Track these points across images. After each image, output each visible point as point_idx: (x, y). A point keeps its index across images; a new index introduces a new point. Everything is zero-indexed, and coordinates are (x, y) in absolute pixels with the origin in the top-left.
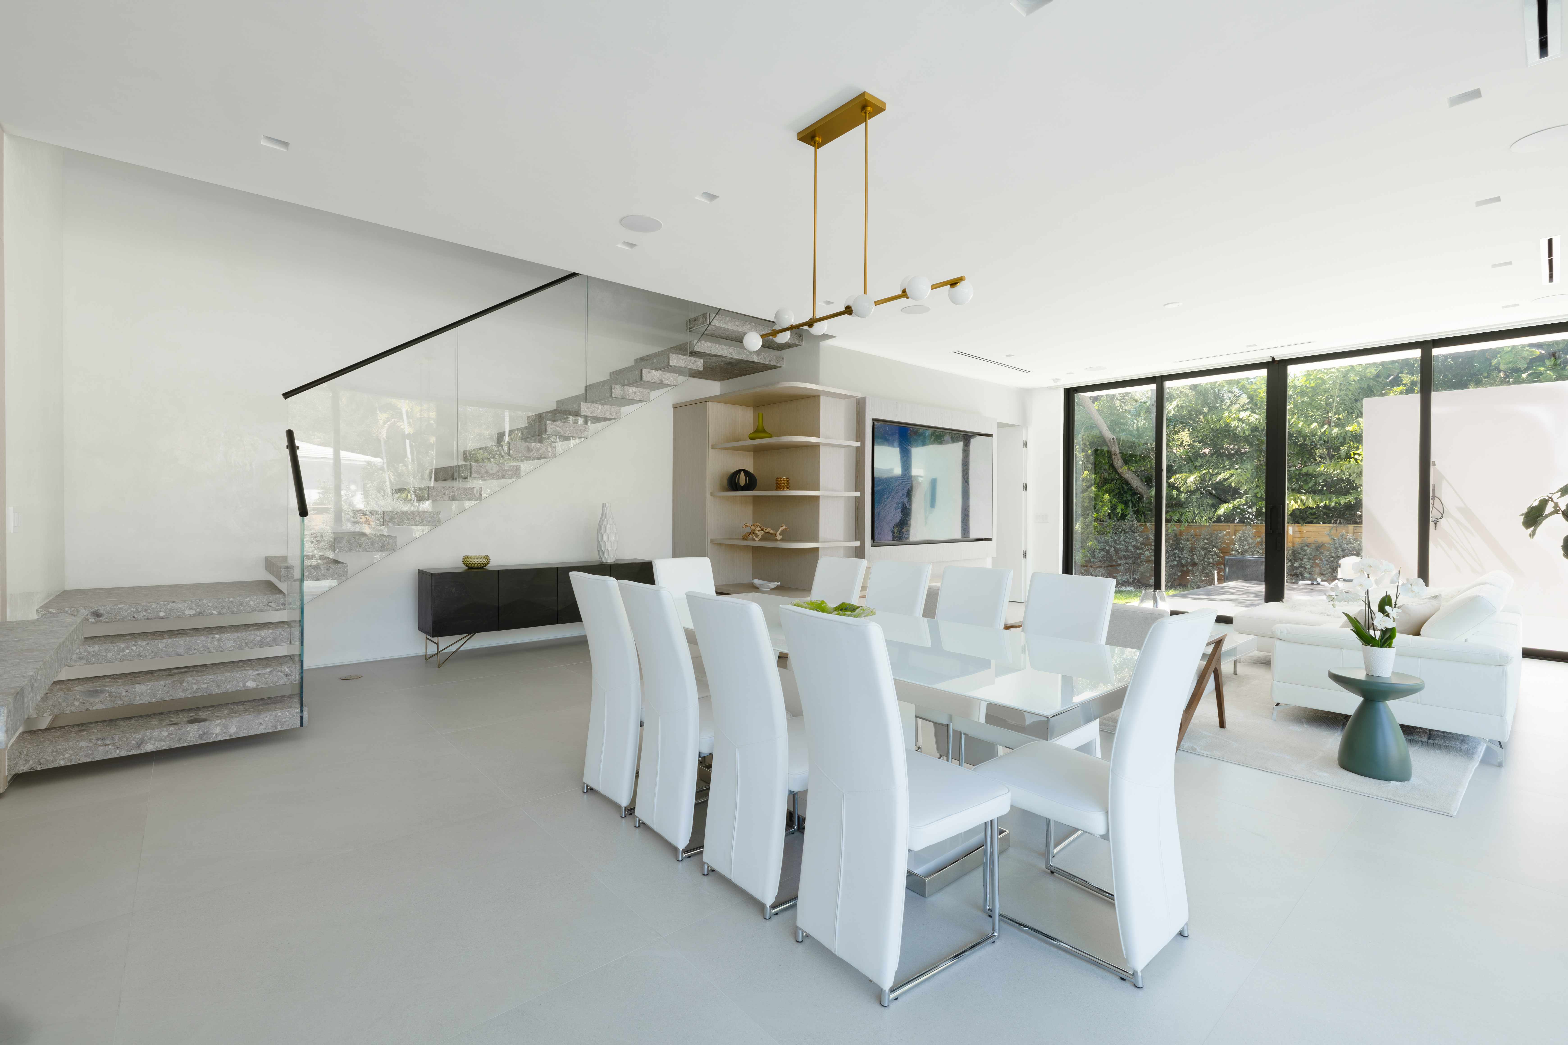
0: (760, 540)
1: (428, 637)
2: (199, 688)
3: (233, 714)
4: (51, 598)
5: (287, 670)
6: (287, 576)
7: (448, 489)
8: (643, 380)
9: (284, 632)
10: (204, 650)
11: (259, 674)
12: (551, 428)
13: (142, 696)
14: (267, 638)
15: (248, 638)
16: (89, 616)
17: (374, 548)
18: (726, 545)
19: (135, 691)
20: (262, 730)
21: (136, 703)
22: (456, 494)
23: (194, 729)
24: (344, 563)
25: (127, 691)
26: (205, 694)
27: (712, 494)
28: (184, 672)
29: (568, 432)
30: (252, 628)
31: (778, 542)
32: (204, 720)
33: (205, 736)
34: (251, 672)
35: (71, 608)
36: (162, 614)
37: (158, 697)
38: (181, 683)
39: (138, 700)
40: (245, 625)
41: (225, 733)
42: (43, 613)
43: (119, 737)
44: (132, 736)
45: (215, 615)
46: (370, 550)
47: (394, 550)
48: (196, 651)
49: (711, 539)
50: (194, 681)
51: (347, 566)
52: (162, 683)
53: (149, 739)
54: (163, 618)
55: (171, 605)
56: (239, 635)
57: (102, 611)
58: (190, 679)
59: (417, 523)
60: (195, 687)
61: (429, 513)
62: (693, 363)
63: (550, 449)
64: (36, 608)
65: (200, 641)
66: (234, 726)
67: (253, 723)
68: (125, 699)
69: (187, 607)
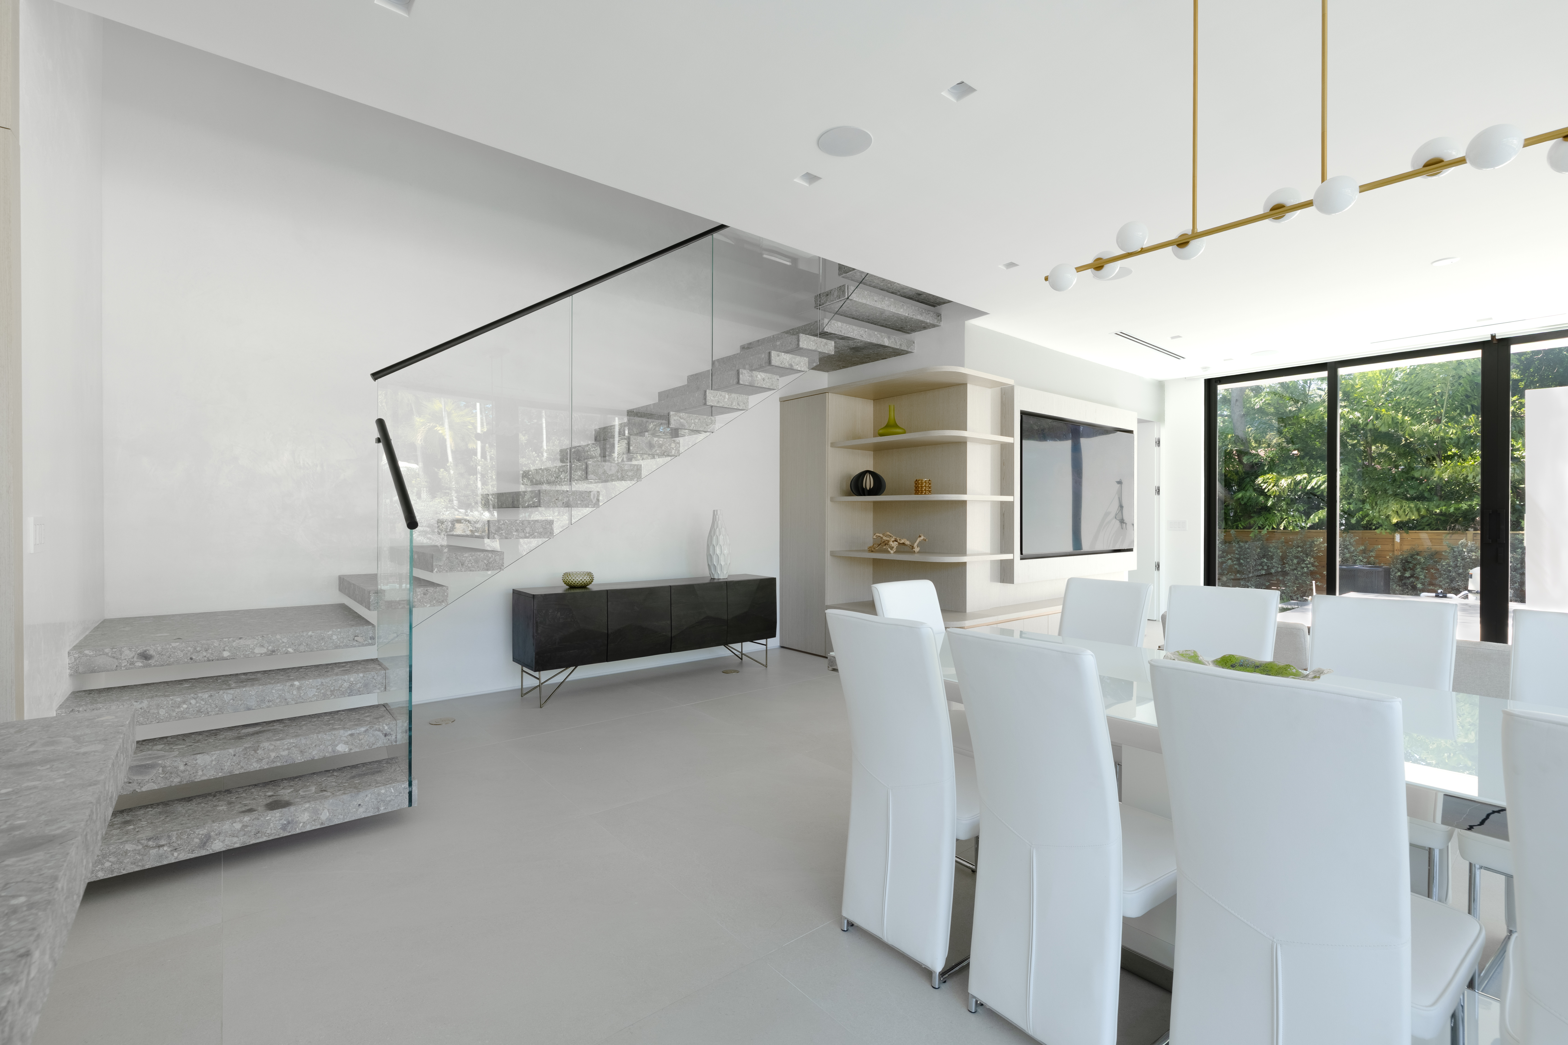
0: (895, 552)
1: (525, 669)
2: (277, 756)
3: (324, 793)
4: (87, 633)
5: (386, 728)
6: (377, 603)
7: (562, 493)
8: (772, 364)
9: (378, 676)
10: (280, 702)
11: (352, 735)
12: (675, 420)
13: (205, 771)
14: (356, 684)
15: (334, 684)
16: (135, 659)
17: (478, 567)
18: (846, 557)
19: (197, 764)
20: (361, 813)
21: (198, 779)
22: (571, 499)
23: (275, 817)
24: (444, 586)
25: (186, 764)
26: (285, 764)
27: (832, 500)
28: (257, 733)
29: (693, 425)
30: (337, 670)
31: (916, 555)
32: (287, 804)
33: (290, 826)
34: (342, 732)
35: (112, 649)
36: (226, 654)
37: (225, 771)
38: (255, 751)
39: (200, 776)
40: (327, 665)
41: (314, 820)
42: (77, 656)
43: (177, 834)
44: (194, 832)
45: (290, 653)
46: (474, 569)
47: (500, 568)
48: (271, 703)
49: (831, 552)
50: (272, 747)
51: (447, 589)
52: (231, 751)
53: (216, 835)
54: (227, 659)
55: (237, 641)
56: (324, 681)
57: (152, 652)
58: (266, 744)
59: (527, 535)
60: (273, 755)
61: (540, 522)
62: (824, 346)
63: (673, 445)
64: (68, 649)
65: (275, 690)
66: (326, 811)
67: (350, 806)
68: (184, 775)
69: (257, 644)
